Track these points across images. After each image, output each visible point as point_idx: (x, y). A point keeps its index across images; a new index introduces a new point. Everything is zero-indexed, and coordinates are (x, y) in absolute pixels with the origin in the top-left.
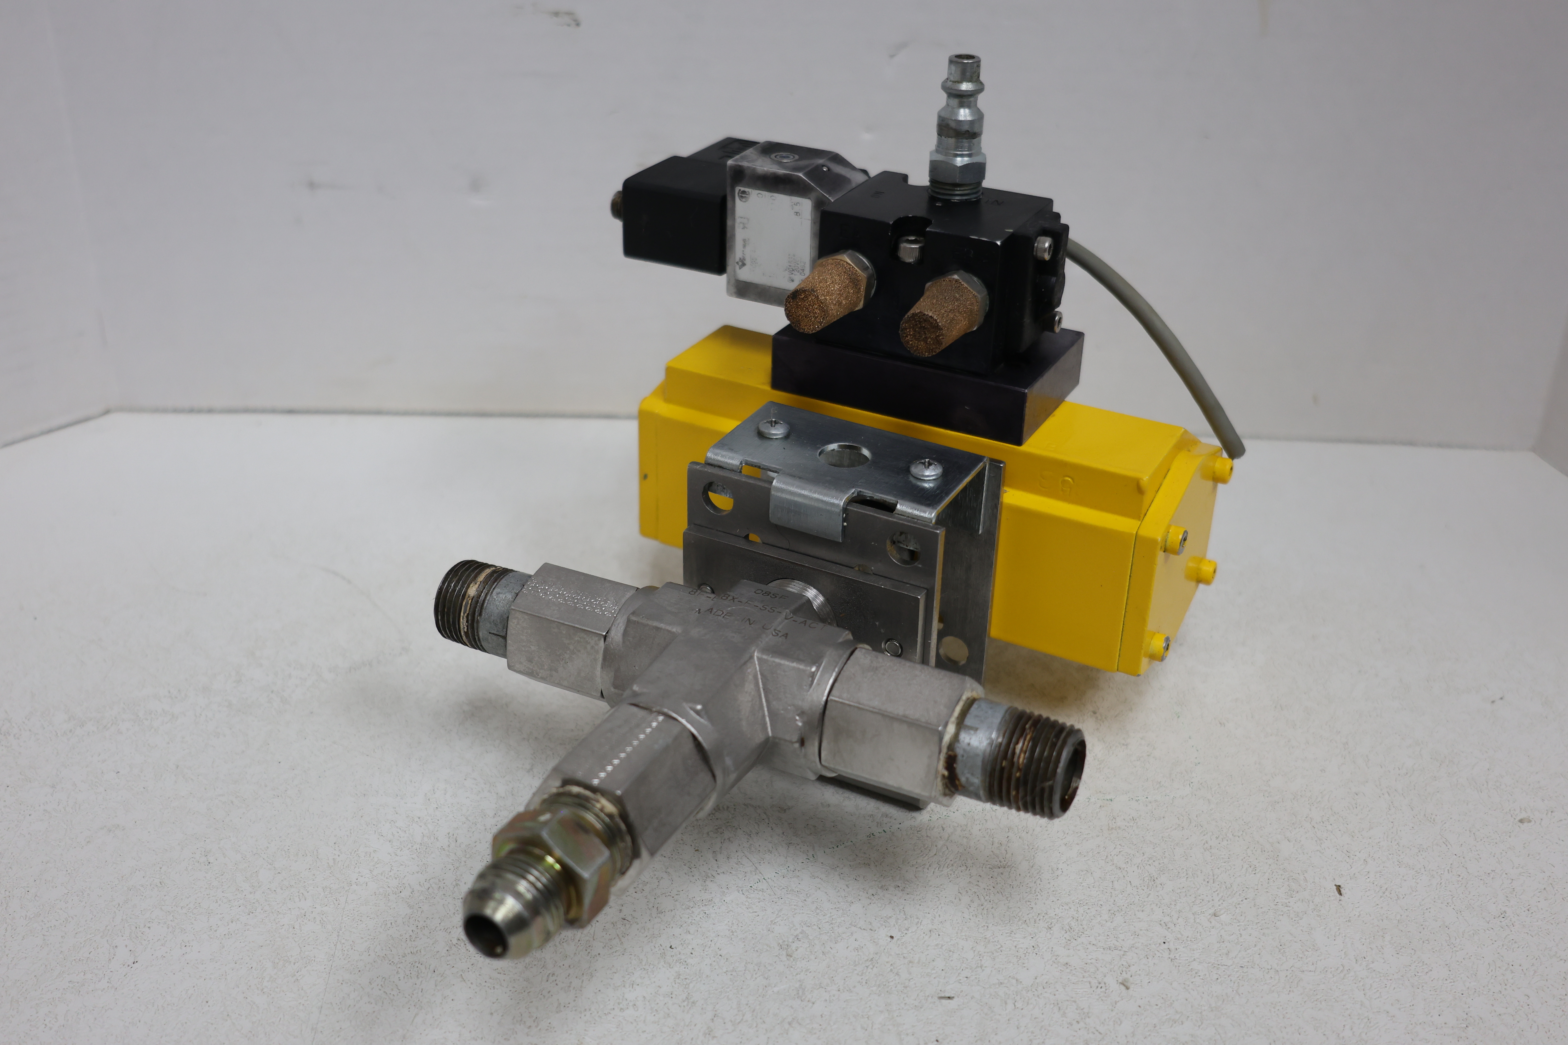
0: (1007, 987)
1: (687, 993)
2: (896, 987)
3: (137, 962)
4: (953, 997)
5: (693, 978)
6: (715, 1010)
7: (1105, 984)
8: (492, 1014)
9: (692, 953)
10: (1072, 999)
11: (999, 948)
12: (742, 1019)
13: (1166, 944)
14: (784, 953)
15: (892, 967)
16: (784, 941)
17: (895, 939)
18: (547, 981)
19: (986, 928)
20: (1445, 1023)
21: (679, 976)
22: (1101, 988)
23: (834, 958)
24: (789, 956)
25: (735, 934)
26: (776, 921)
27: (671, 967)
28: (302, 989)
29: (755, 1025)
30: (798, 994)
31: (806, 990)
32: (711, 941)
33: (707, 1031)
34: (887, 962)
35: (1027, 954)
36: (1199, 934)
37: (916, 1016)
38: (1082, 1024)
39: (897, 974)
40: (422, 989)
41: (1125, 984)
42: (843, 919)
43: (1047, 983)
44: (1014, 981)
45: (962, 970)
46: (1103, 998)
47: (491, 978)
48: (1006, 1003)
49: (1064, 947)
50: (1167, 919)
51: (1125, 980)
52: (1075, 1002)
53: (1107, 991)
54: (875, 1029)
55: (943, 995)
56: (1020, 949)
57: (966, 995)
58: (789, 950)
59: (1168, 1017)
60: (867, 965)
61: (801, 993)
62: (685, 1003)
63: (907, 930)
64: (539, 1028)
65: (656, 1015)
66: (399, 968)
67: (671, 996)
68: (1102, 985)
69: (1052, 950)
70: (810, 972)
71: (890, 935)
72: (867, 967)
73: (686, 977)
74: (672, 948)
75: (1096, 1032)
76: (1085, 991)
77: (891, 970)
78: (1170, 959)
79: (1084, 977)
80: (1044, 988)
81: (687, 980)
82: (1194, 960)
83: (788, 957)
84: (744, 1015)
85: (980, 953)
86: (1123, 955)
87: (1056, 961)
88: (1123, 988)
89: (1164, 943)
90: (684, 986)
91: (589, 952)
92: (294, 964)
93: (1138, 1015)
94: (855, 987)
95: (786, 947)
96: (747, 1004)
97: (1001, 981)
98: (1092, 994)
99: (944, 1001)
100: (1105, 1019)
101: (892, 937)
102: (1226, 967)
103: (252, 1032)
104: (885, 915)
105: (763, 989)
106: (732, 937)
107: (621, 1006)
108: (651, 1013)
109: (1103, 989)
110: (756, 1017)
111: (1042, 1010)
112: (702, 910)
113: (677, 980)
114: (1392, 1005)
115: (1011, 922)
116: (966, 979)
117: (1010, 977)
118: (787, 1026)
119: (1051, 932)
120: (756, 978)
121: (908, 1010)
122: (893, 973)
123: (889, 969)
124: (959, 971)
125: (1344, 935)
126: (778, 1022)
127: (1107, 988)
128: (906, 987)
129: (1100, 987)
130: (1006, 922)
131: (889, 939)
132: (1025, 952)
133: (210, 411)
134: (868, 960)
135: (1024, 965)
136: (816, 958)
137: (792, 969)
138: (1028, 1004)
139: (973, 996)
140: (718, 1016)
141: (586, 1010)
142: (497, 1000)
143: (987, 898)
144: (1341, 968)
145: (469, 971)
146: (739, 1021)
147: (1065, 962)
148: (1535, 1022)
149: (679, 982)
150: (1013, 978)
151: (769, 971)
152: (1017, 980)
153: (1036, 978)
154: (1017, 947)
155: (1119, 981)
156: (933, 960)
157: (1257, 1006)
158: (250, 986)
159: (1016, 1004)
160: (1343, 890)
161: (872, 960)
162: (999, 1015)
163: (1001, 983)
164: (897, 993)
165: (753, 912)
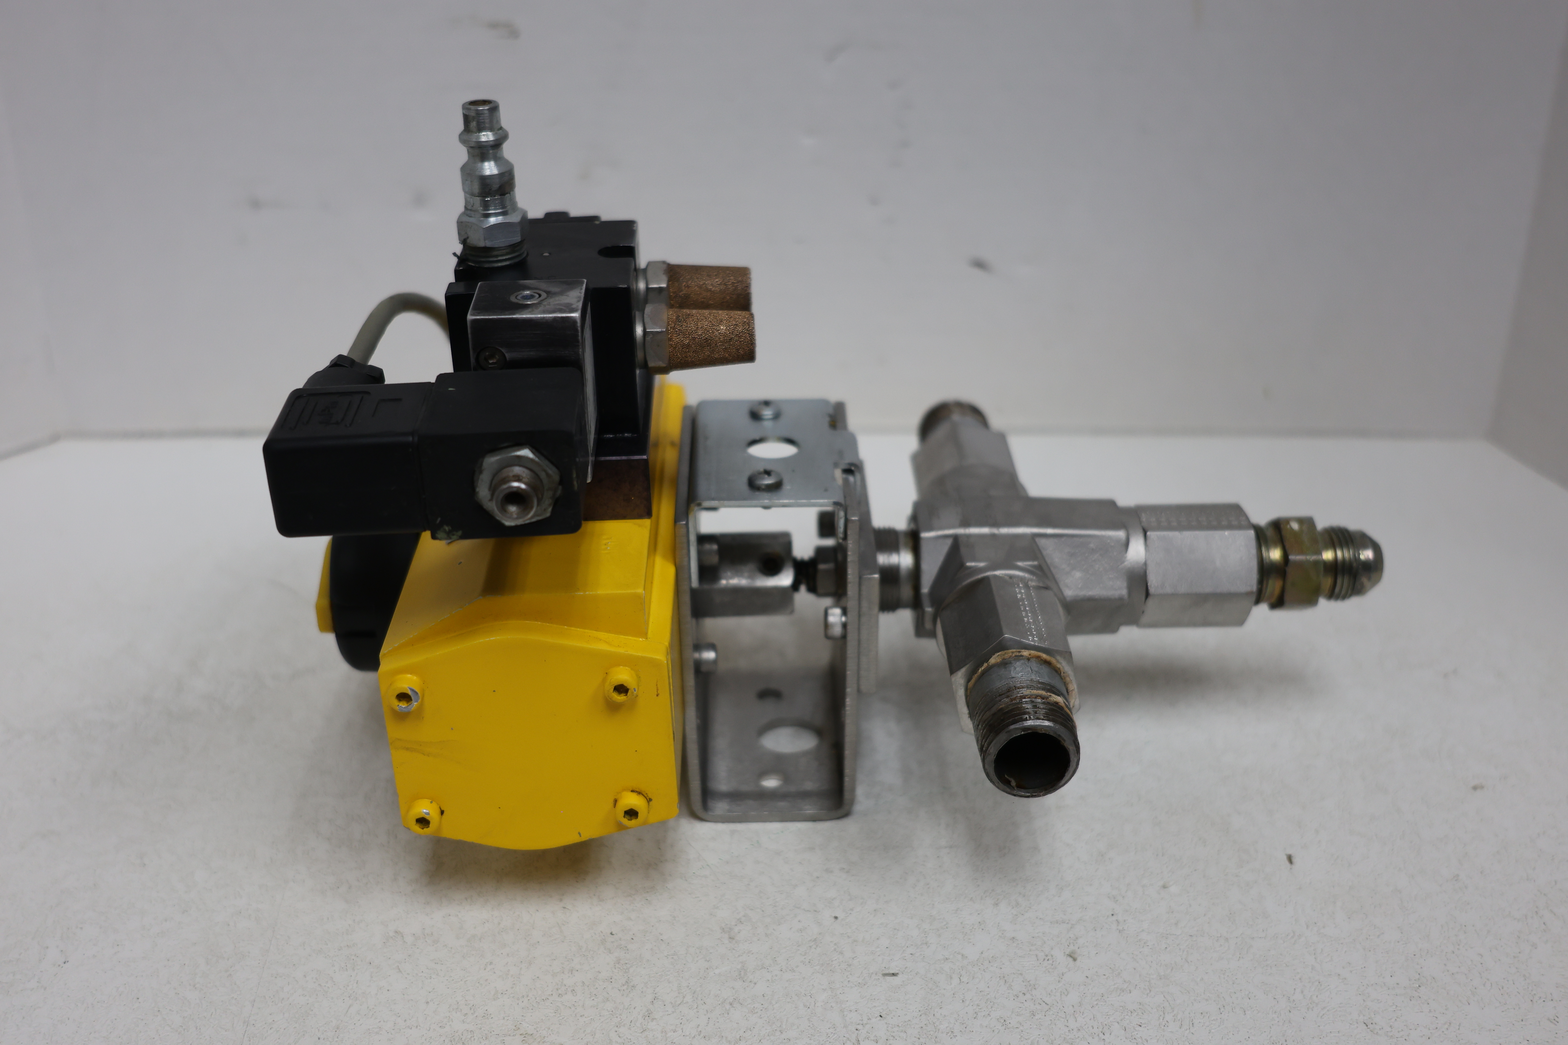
0: (953, 962)
1: (627, 978)
2: (839, 966)
3: (68, 961)
4: (898, 973)
5: (633, 963)
6: (655, 992)
7: (1052, 956)
8: (427, 1003)
9: (632, 939)
10: (1019, 972)
11: (945, 925)
12: (683, 1001)
13: (1115, 916)
14: (727, 936)
15: (836, 947)
16: (727, 924)
17: (840, 919)
18: (485, 969)
19: (931, 906)
20: (1398, 984)
21: (618, 961)
23: (777, 939)
24: (731, 938)
25: (677, 919)
26: (718, 906)
27: (611, 952)
28: (235, 984)
29: (695, 1006)
30: (740, 975)
31: (748, 971)
32: (653, 926)
33: (646, 1013)
34: (831, 942)
35: (973, 930)
36: (1148, 906)
37: (860, 993)
38: (1028, 996)
39: (841, 953)
40: (357, 981)
41: (1072, 955)
42: (787, 901)
43: (993, 957)
44: (960, 956)
45: (907, 947)
46: (1050, 970)
47: (428, 968)
48: (951, 978)
49: (1011, 922)
50: (1115, 892)
51: (1072, 953)
52: (1021, 974)
53: (1054, 963)
54: (818, 1007)
55: (887, 972)
56: (966, 925)
57: (911, 971)
58: (731, 933)
59: (1116, 986)
60: (811, 945)
61: (742, 973)
62: (625, 987)
63: (852, 910)
64: (475, 1015)
65: (595, 1000)
66: (335, 961)
67: (611, 980)
68: (1050, 957)
69: (998, 926)
70: (752, 954)
71: (834, 916)
72: (810, 947)
73: (627, 962)
74: (613, 935)
75: (1042, 1003)
76: (1032, 964)
77: (835, 950)
78: (1118, 931)
79: (1030, 950)
80: (990, 962)
81: (627, 965)
82: (1143, 930)
83: (730, 940)
84: (684, 997)
85: (925, 930)
86: (1071, 928)
87: (1002, 936)
88: (1070, 960)
89: (1113, 915)
90: (624, 970)
91: (528, 941)
92: (228, 960)
93: (1085, 985)
94: (797, 966)
95: (729, 930)
96: (688, 986)
97: (947, 957)
98: (1038, 966)
99: (889, 978)
100: (1052, 990)
101: (836, 918)
102: (1175, 937)
103: (182, 1027)
104: (830, 896)
105: (705, 971)
106: (674, 922)
107: (560, 992)
108: (590, 998)
109: (1050, 962)
110: (697, 999)
111: (988, 983)
112: (644, 897)
113: (617, 965)
114: (1343, 968)
115: (957, 899)
116: (911, 955)
117: (955, 952)
118: (728, 1006)
120: (697, 961)
121: (852, 987)
122: (837, 952)
123: (833, 948)
124: (904, 949)
125: (1295, 902)
126: (719, 1002)
128: (849, 965)
129: (1047, 959)
130: (952, 900)
131: (833, 920)
132: (971, 928)
133: (160, 435)
134: (811, 940)
135: (970, 941)
136: (758, 940)
137: (734, 951)
138: (973, 978)
139: (917, 972)
140: (657, 999)
141: (523, 996)
142: (434, 989)
144: (1292, 934)
145: (405, 962)
146: (679, 1002)
147: (1012, 937)
148: (1488, 980)
149: (619, 967)
150: (959, 953)
151: (711, 953)
152: (962, 955)
153: (982, 953)
154: (963, 924)
155: (1067, 953)
156: (878, 939)
157: (1206, 973)
158: (182, 982)
159: (961, 978)
160: (1294, 860)
161: (815, 940)
162: (944, 989)
163: (947, 959)
164: (841, 971)
165: (696, 897)
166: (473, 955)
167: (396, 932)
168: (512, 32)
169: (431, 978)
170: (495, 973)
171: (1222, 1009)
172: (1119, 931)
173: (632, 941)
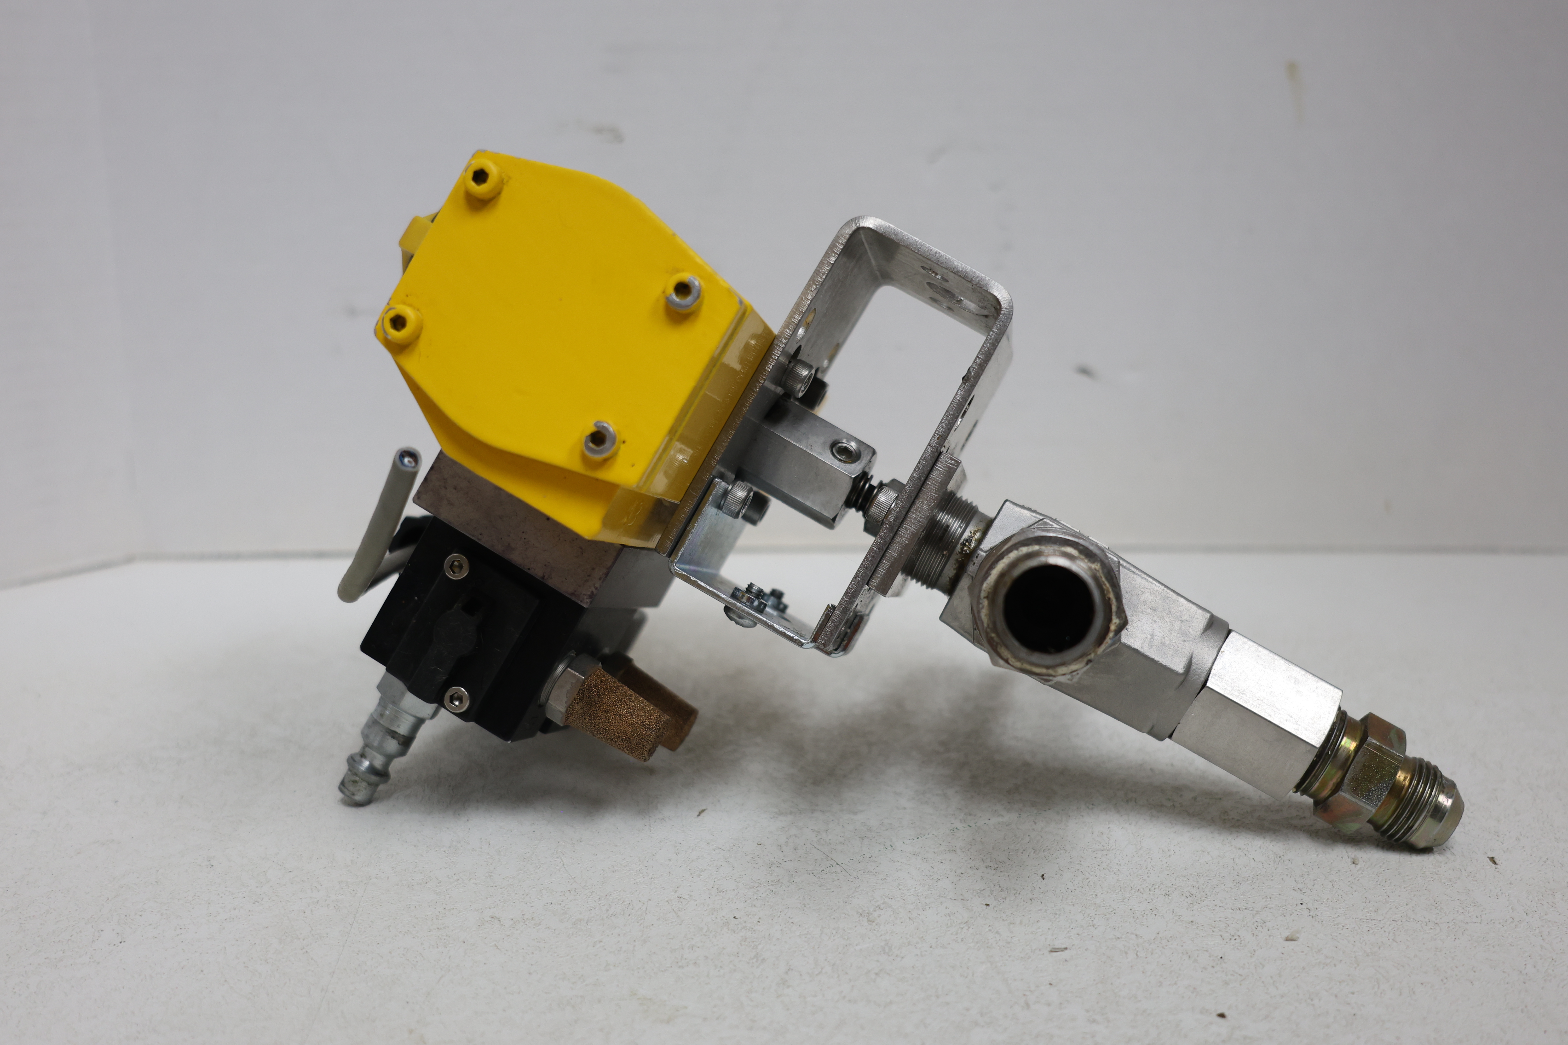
0: (1126, 941)
1: (755, 953)
2: (996, 943)
4: (1065, 950)
5: (761, 941)
6: (789, 965)
8: (530, 974)
10: (1203, 949)
11: (1112, 911)
12: (821, 972)
13: (1304, 905)
14: (865, 919)
15: (990, 928)
16: (865, 911)
17: (991, 906)
18: (594, 946)
19: (1094, 896)
21: (745, 939)
22: (1235, 939)
23: (923, 922)
24: (870, 921)
25: (808, 906)
26: (853, 895)
27: (736, 933)
28: (312, 959)
29: (836, 976)
30: (884, 951)
31: (893, 947)
32: (781, 912)
33: (781, 982)
34: (985, 925)
35: (1145, 915)
36: (1340, 897)
37: (1023, 965)
38: (1217, 968)
39: (997, 933)
40: (450, 956)
42: (930, 892)
43: (1171, 937)
44: (1134, 936)
45: (1072, 928)
46: (1239, 948)
47: (529, 946)
48: (1126, 953)
49: (1187, 909)
50: (1300, 886)
52: (1207, 951)
53: (1242, 942)
54: (976, 976)
55: (1052, 949)
56: (1137, 911)
57: (1079, 947)
58: (870, 917)
60: (962, 927)
61: (887, 950)
62: (754, 960)
63: (1004, 899)
64: (585, 984)
65: (721, 971)
66: (424, 940)
67: (737, 955)
68: (1237, 937)
69: (1173, 912)
70: (896, 934)
71: (985, 904)
72: (962, 928)
73: (754, 940)
74: (737, 918)
75: (1235, 974)
76: (1217, 943)
77: (990, 930)
79: (1213, 932)
80: (1168, 941)
81: (755, 943)
82: (1339, 916)
83: (870, 923)
84: (822, 969)
85: (1091, 915)
86: (1256, 914)
87: (1179, 920)
89: (1302, 904)
90: (752, 947)
92: (304, 940)
94: (949, 944)
95: (867, 915)
96: (826, 960)
97: (1118, 936)
98: (1225, 945)
99: (1054, 954)
100: (1244, 964)
101: (987, 905)
102: (1377, 921)
104: (978, 888)
105: (844, 948)
106: (804, 908)
107: (680, 964)
108: (715, 969)
109: (1238, 941)
110: (837, 970)
111: (1169, 958)
112: (769, 889)
113: (743, 943)
115: (1123, 891)
116: (1077, 935)
117: (1128, 933)
118: (873, 976)
119: (1170, 898)
120: (834, 940)
121: (1013, 961)
122: (992, 932)
123: (987, 930)
124: (1068, 930)
125: (1507, 894)
126: (863, 973)
127: (1242, 939)
128: (1008, 943)
130: (1117, 891)
131: (985, 907)
132: (1143, 914)
133: (237, 556)
134: (962, 923)
135: (1143, 924)
136: (902, 923)
137: (875, 932)
138: (1152, 954)
139: (1087, 949)
140: (792, 970)
141: (639, 968)
142: (537, 962)
143: (1092, 873)
144: (1511, 920)
145: (504, 941)
146: (817, 973)
147: (1190, 920)
149: (746, 944)
150: (1132, 933)
151: (849, 933)
152: (1136, 935)
153: (1158, 934)
154: (1133, 910)
156: (1037, 922)
157: (1420, 951)
158: (252, 958)
159: (1138, 954)
160: (1497, 861)
161: (967, 922)
162: (1120, 962)
163: (1118, 938)
164: (999, 948)
165: (827, 889)
166: (579, 935)
167: (492, 917)
168: (616, 135)
169: (533, 953)
170: (605, 949)
171: (1445, 981)
172: (1313, 917)
173: (759, 923)
